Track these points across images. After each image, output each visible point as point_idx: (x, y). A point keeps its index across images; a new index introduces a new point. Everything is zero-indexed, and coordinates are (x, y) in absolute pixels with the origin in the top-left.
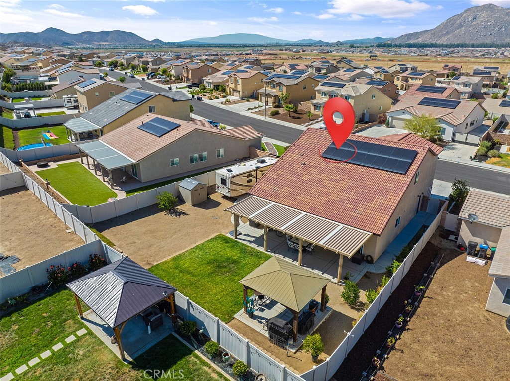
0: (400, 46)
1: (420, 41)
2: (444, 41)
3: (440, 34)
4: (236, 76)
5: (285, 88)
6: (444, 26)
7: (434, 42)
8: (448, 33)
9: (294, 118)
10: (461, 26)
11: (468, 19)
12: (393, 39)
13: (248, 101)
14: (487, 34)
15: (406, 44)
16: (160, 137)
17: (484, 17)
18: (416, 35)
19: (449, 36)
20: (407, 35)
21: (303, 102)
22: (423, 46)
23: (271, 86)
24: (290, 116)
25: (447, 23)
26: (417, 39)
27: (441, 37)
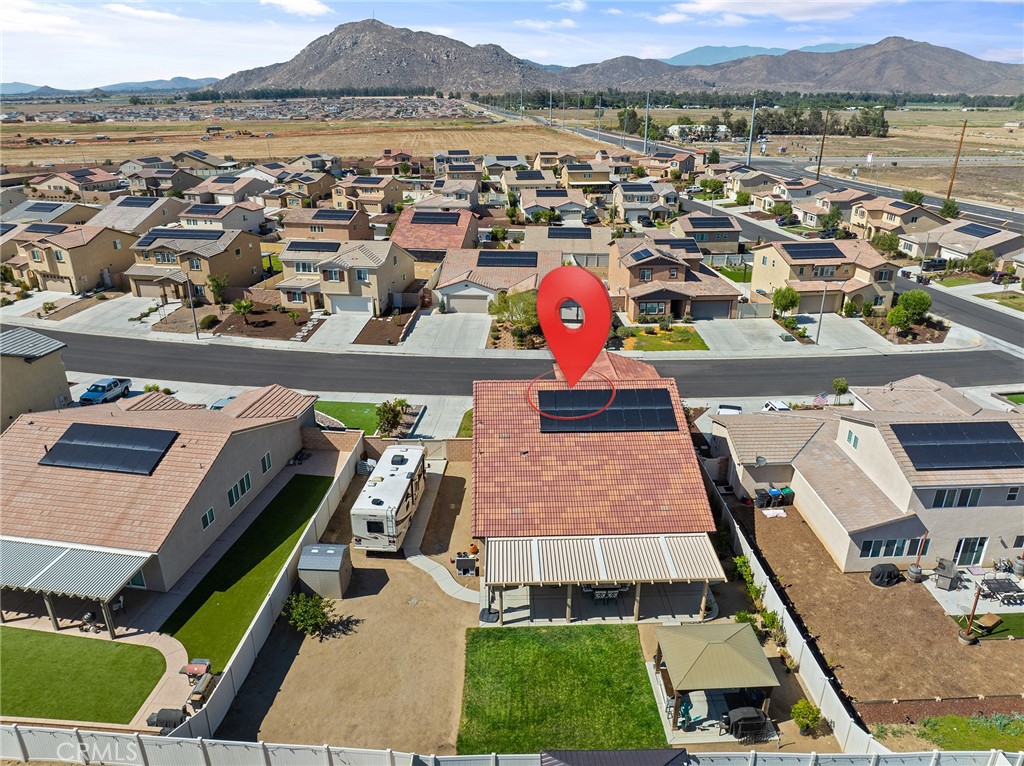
0: (235, 96)
1: (270, 84)
2: (314, 83)
3: (304, 71)
4: (49, 245)
5: (205, 264)
6: (308, 56)
7: (297, 86)
8: (317, 69)
9: (257, 326)
10: (335, 57)
11: (344, 43)
12: (219, 83)
13: (104, 299)
14: (382, 71)
15: (247, 92)
16: (151, 474)
17: (369, 42)
18: (259, 73)
19: (321, 76)
20: (241, 74)
21: (252, 285)
22: (282, 95)
23: (158, 260)
24: (247, 323)
25: (311, 50)
26: (264, 80)
27: (306, 76)
